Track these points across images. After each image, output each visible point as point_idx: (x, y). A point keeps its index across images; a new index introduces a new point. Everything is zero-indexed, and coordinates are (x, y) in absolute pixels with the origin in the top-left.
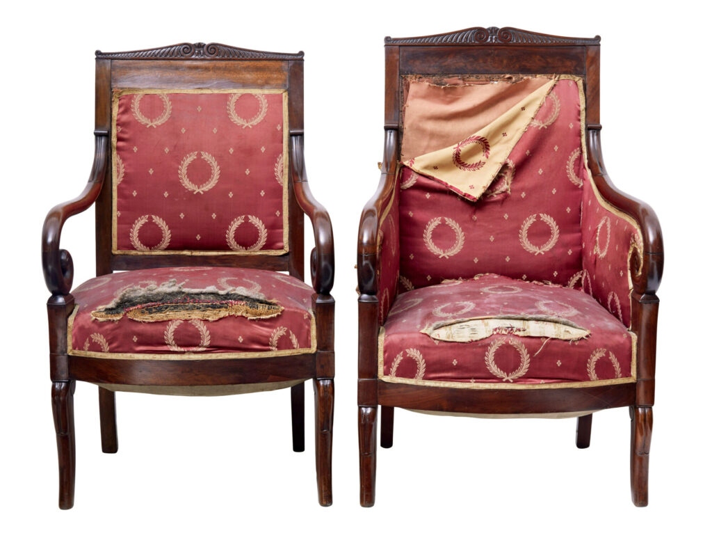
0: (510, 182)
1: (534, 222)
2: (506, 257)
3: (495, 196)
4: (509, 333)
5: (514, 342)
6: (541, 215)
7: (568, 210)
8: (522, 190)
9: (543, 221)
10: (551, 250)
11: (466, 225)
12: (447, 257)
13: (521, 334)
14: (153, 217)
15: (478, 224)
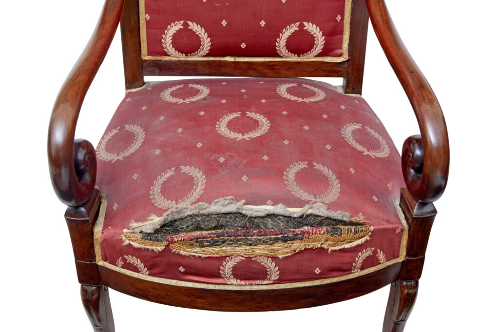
14: (190, 23)
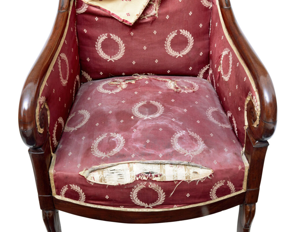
0: (157, 9)
1: (176, 35)
2: (155, 60)
3: (147, 18)
4: (149, 178)
5: (152, 186)
6: (181, 30)
7: (201, 25)
8: (167, 13)
9: (182, 35)
10: (187, 54)
11: (126, 39)
12: (113, 61)
13: (158, 179)
15: (134, 37)
